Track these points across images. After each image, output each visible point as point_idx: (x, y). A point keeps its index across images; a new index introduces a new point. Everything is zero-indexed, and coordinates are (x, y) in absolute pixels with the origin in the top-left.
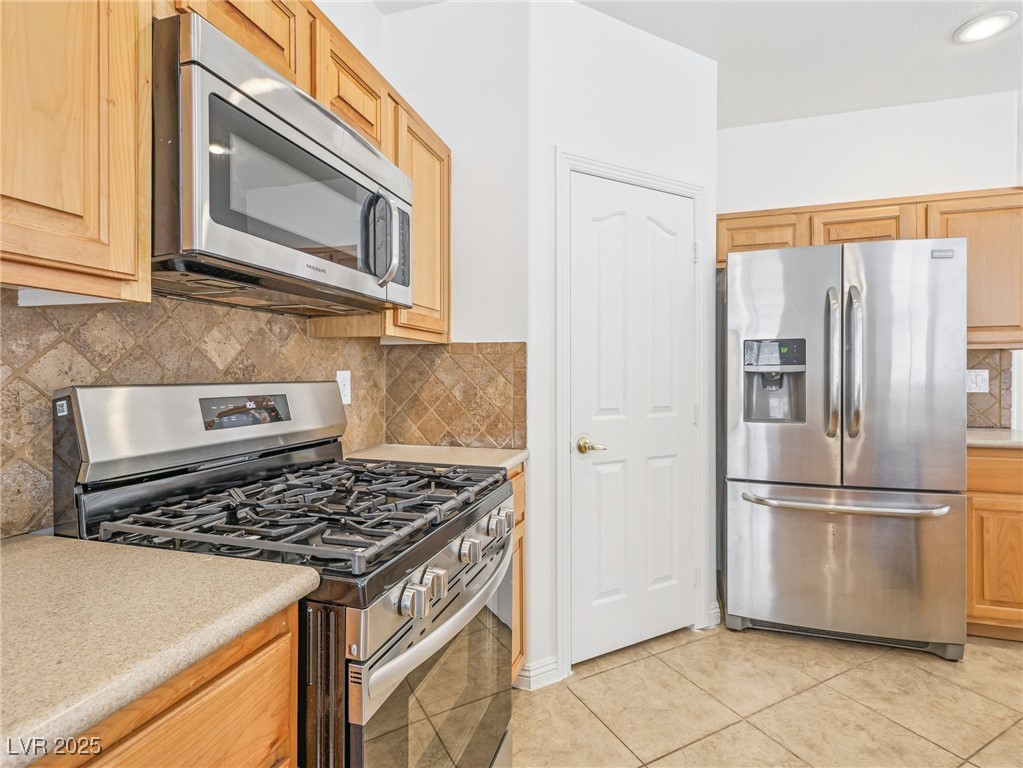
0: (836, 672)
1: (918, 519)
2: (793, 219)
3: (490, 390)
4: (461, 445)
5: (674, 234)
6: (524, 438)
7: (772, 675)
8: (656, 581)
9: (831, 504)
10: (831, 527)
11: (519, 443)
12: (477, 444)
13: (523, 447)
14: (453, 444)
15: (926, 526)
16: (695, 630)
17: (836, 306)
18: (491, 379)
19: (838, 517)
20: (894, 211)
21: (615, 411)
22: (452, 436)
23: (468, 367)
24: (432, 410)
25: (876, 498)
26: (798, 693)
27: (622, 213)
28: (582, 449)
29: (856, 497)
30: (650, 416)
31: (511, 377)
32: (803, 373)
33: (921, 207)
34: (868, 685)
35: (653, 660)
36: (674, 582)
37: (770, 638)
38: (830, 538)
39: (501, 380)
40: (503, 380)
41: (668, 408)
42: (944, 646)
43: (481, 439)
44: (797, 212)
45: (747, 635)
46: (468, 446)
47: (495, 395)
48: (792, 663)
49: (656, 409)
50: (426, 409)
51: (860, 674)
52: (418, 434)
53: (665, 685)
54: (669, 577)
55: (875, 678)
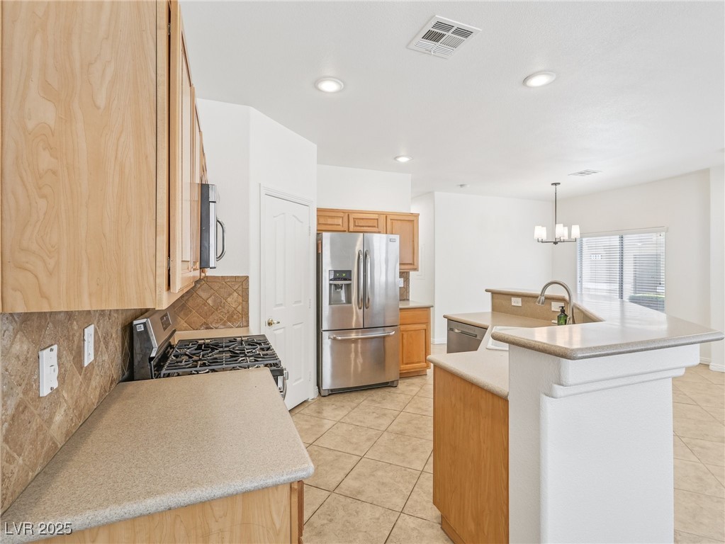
0: (363, 400)
1: (384, 337)
2: (342, 214)
3: (229, 300)
4: (212, 328)
5: (302, 222)
6: (248, 322)
7: (343, 407)
8: (296, 380)
9: (353, 336)
10: (353, 345)
11: (245, 324)
12: (222, 327)
13: (248, 326)
14: (207, 328)
15: (387, 339)
16: (309, 400)
17: (362, 257)
18: (230, 295)
19: (355, 341)
20: (375, 216)
21: (281, 305)
22: (207, 324)
23: (216, 288)
24: (194, 311)
25: (368, 332)
26: (353, 409)
27: (284, 214)
28: (270, 324)
29: (357, 333)
30: (294, 305)
31: (240, 293)
32: (350, 284)
33: (385, 216)
34: (373, 400)
35: (298, 415)
36: (302, 380)
37: (338, 395)
38: (353, 350)
39: (235, 294)
40: (237, 294)
41: (300, 302)
42: (393, 382)
43: (224, 324)
44: (343, 211)
45: (330, 397)
46: (216, 328)
47: (233, 301)
48: (348, 401)
49: (296, 302)
50: (191, 311)
51: (370, 398)
52: (185, 325)
53: (307, 421)
54: (300, 378)
55: (375, 398)
